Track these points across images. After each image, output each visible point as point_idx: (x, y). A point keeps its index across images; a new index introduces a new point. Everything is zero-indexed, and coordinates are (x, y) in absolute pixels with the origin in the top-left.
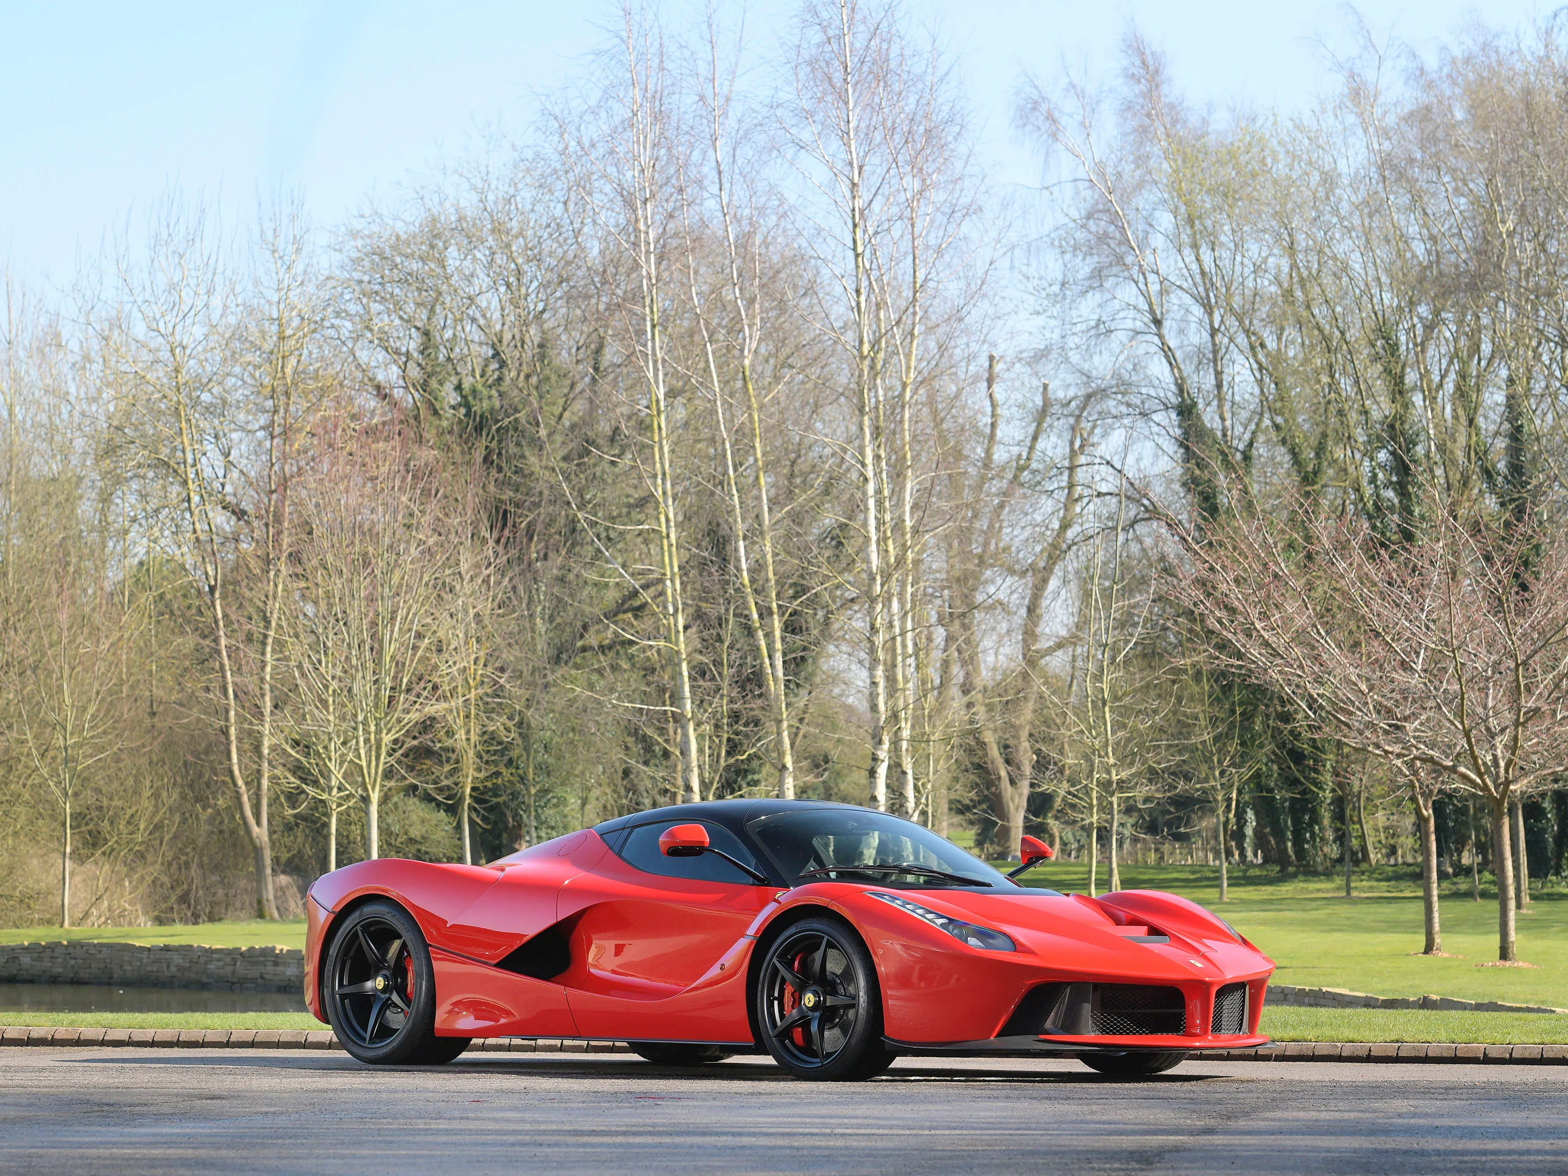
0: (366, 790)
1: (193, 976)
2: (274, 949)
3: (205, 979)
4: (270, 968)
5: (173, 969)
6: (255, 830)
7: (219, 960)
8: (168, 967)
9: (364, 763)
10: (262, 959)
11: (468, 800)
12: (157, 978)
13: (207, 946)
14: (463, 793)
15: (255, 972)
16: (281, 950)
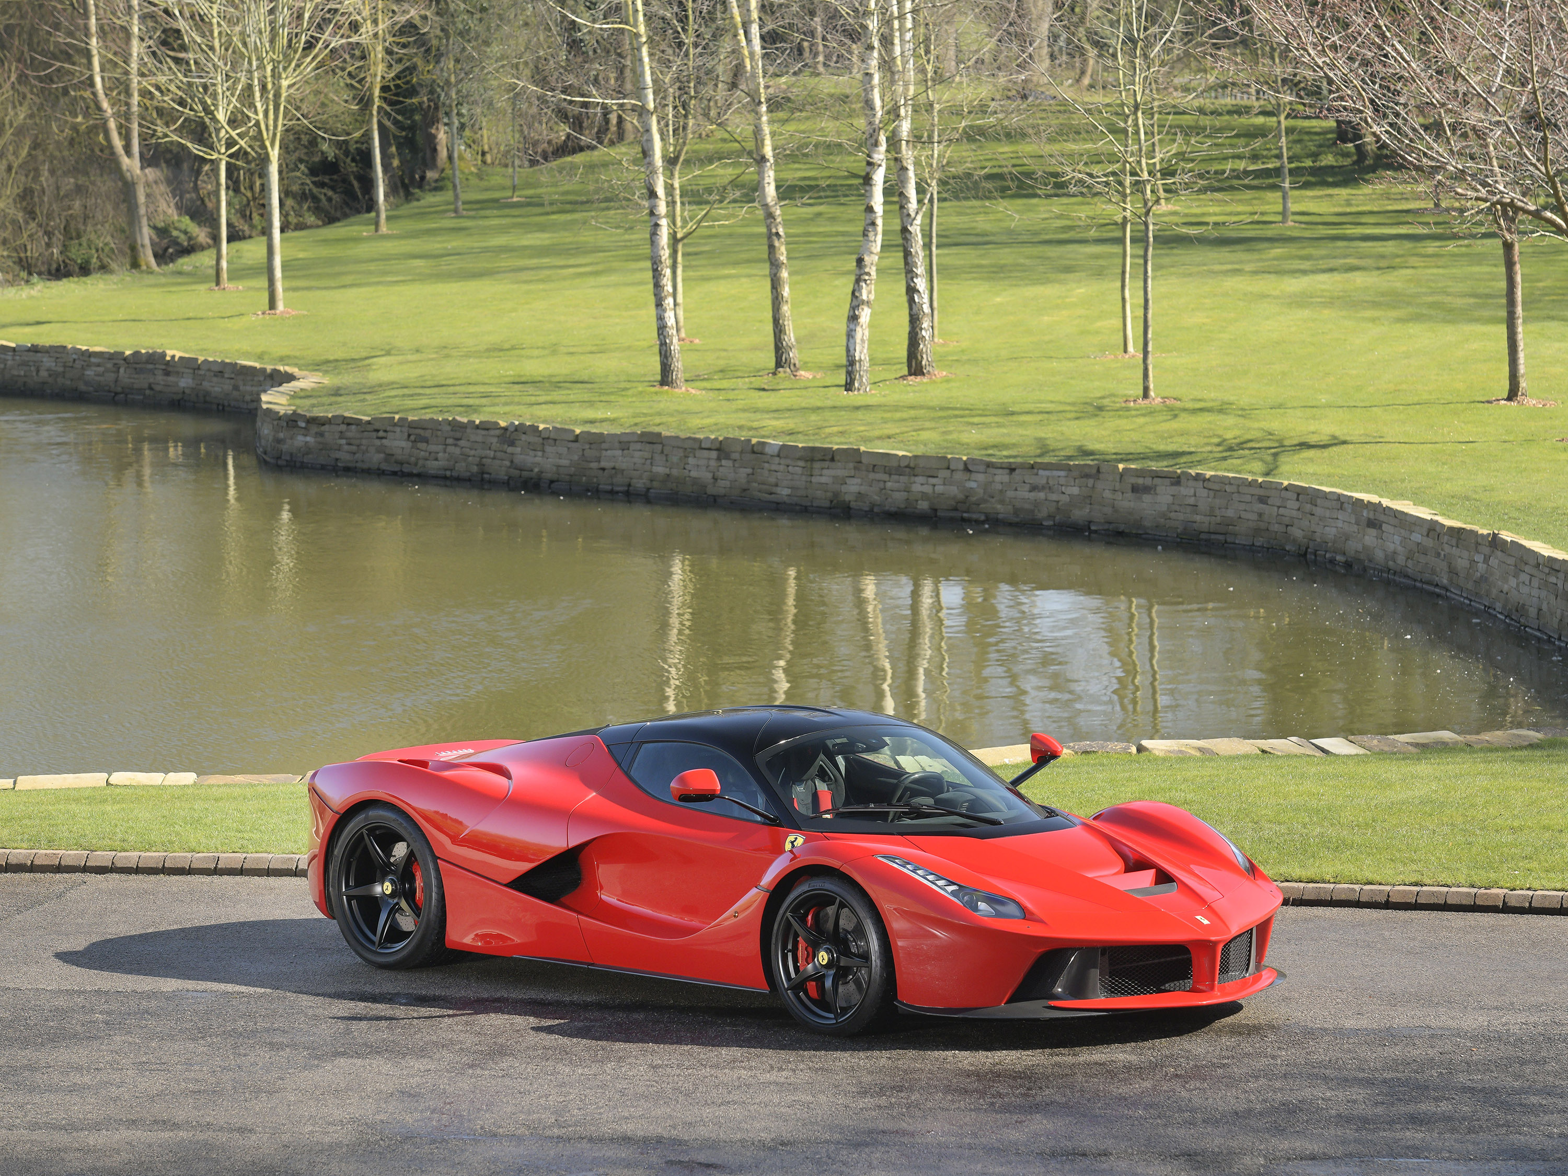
0: (263, 147)
1: (68, 382)
2: (164, 355)
3: (83, 388)
4: (160, 378)
5: (44, 374)
6: (125, 161)
7: (98, 365)
8: (38, 371)
9: (261, 116)
11: (377, 102)
12: (25, 383)
13: (84, 348)
14: (372, 95)
15: (141, 381)
16: (173, 357)
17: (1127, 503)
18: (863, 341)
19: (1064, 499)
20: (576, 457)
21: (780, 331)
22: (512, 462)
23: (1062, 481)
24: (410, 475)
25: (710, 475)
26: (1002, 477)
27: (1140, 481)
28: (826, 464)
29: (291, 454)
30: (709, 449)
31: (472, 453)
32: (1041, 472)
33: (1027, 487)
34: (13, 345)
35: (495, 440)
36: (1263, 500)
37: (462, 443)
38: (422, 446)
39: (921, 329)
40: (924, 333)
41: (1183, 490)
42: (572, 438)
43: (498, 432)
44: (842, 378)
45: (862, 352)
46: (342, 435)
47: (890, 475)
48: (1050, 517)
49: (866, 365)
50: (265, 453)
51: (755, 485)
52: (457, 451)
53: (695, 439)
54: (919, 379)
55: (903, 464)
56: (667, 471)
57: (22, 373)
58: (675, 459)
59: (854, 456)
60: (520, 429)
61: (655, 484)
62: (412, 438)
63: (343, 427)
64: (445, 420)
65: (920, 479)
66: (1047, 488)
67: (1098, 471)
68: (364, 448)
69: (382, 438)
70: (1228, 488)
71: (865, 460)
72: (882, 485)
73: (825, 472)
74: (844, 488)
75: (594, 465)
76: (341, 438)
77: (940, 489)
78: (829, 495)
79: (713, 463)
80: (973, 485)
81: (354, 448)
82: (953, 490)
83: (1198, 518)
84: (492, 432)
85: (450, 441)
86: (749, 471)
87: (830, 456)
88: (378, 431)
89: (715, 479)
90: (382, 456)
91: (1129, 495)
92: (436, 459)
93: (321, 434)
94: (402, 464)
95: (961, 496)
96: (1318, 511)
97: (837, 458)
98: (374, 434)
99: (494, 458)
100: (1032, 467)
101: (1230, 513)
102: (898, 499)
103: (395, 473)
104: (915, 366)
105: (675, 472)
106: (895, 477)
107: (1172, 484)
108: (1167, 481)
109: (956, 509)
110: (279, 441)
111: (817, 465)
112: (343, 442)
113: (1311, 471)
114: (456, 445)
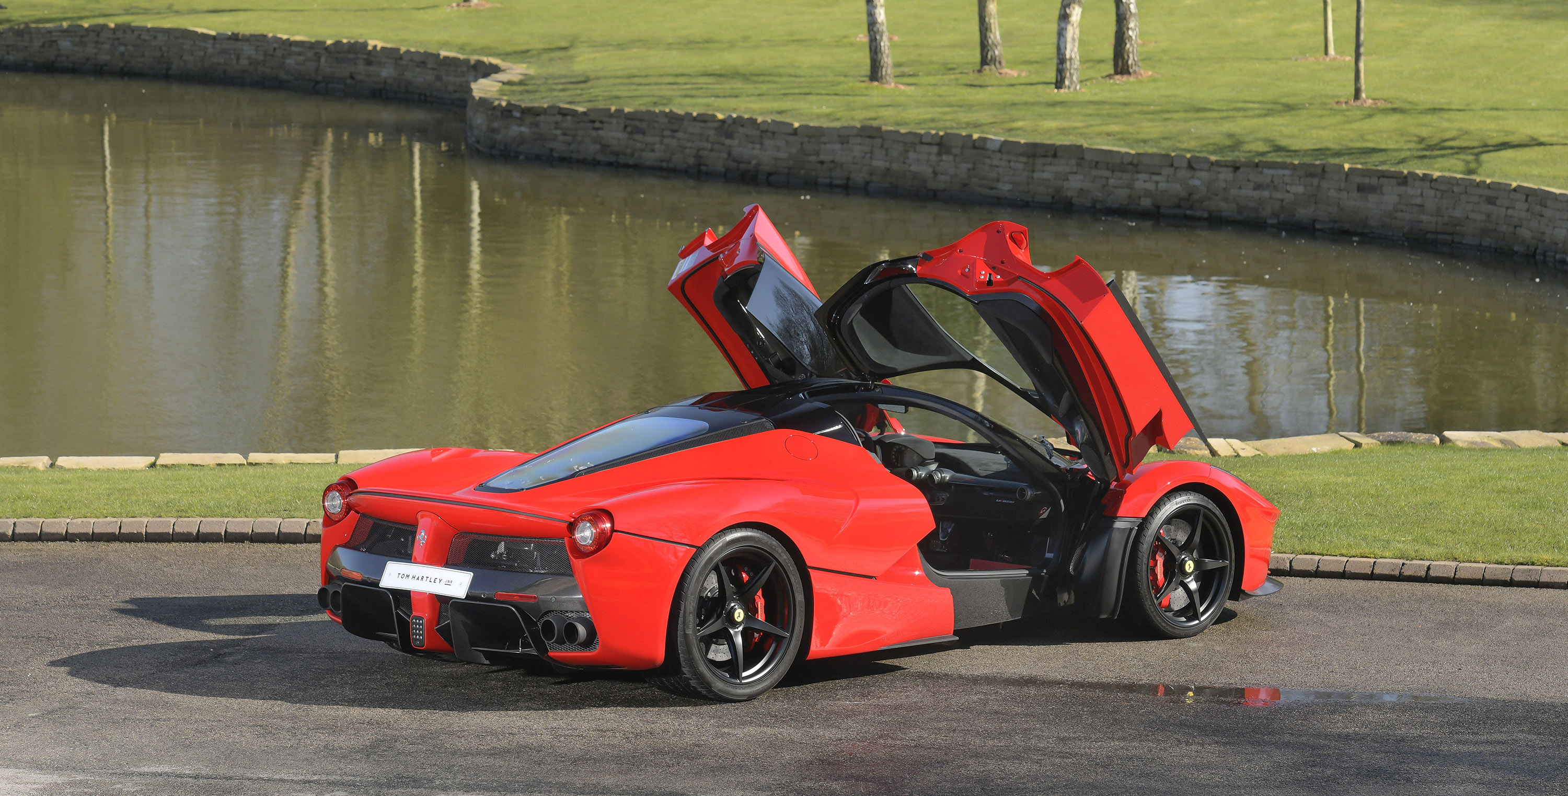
1: (269, 71)
2: (365, 44)
3: (283, 77)
4: (365, 67)
5: (244, 62)
7: (299, 54)
8: (238, 59)
10: (351, 56)
12: (225, 71)
13: (285, 37)
15: (344, 71)
16: (375, 47)
17: (1352, 202)
18: (1074, 39)
19: (1289, 197)
20: (794, 151)
21: (987, 29)
22: (729, 154)
23: (1287, 180)
24: (627, 166)
25: (930, 170)
26: (1226, 175)
27: (1366, 180)
28: (1049, 160)
29: (505, 144)
30: (930, 144)
31: (690, 144)
32: (1266, 171)
33: (1252, 185)
34: (213, 33)
35: (712, 133)
36: (1491, 201)
37: (679, 135)
38: (639, 137)
39: (1128, 29)
40: (1130, 33)
41: (1410, 191)
42: (790, 131)
43: (716, 125)
44: (1052, 76)
45: (1072, 51)
46: (557, 125)
47: (1113, 171)
48: (1275, 215)
49: (1076, 64)
50: (478, 142)
51: (976, 180)
52: (674, 143)
53: (916, 134)
54: (1125, 78)
55: (1126, 161)
56: (887, 165)
57: (222, 61)
58: (895, 153)
59: (1077, 153)
60: (739, 122)
61: (875, 178)
62: (629, 129)
63: (559, 118)
64: (661, 112)
65: (1143, 176)
66: (1272, 186)
67: (1324, 170)
68: (579, 138)
69: (597, 129)
70: (1456, 189)
71: (1088, 157)
72: (1104, 181)
73: (1047, 168)
74: (1066, 184)
75: (813, 158)
76: (556, 128)
77: (1162, 186)
78: (1051, 190)
79: (933, 158)
80: (1196, 182)
81: (569, 139)
82: (1177, 188)
83: (1424, 218)
84: (710, 125)
85: (667, 133)
86: (970, 166)
87: (1051, 152)
88: (593, 122)
89: (935, 173)
90: (598, 147)
91: (1355, 194)
92: (653, 151)
93: (536, 125)
94: (617, 154)
95: (1184, 194)
96: (1548, 212)
97: (1059, 154)
98: (590, 125)
99: (712, 150)
100: (1257, 165)
101: (1458, 213)
102: (1120, 196)
103: (610, 164)
104: (1121, 65)
105: (895, 166)
106: (1118, 174)
107: (1399, 184)
108: (1394, 181)
109: (1179, 206)
110: (493, 131)
111: (1039, 161)
112: (558, 132)
113: (1536, 173)
114: (673, 137)
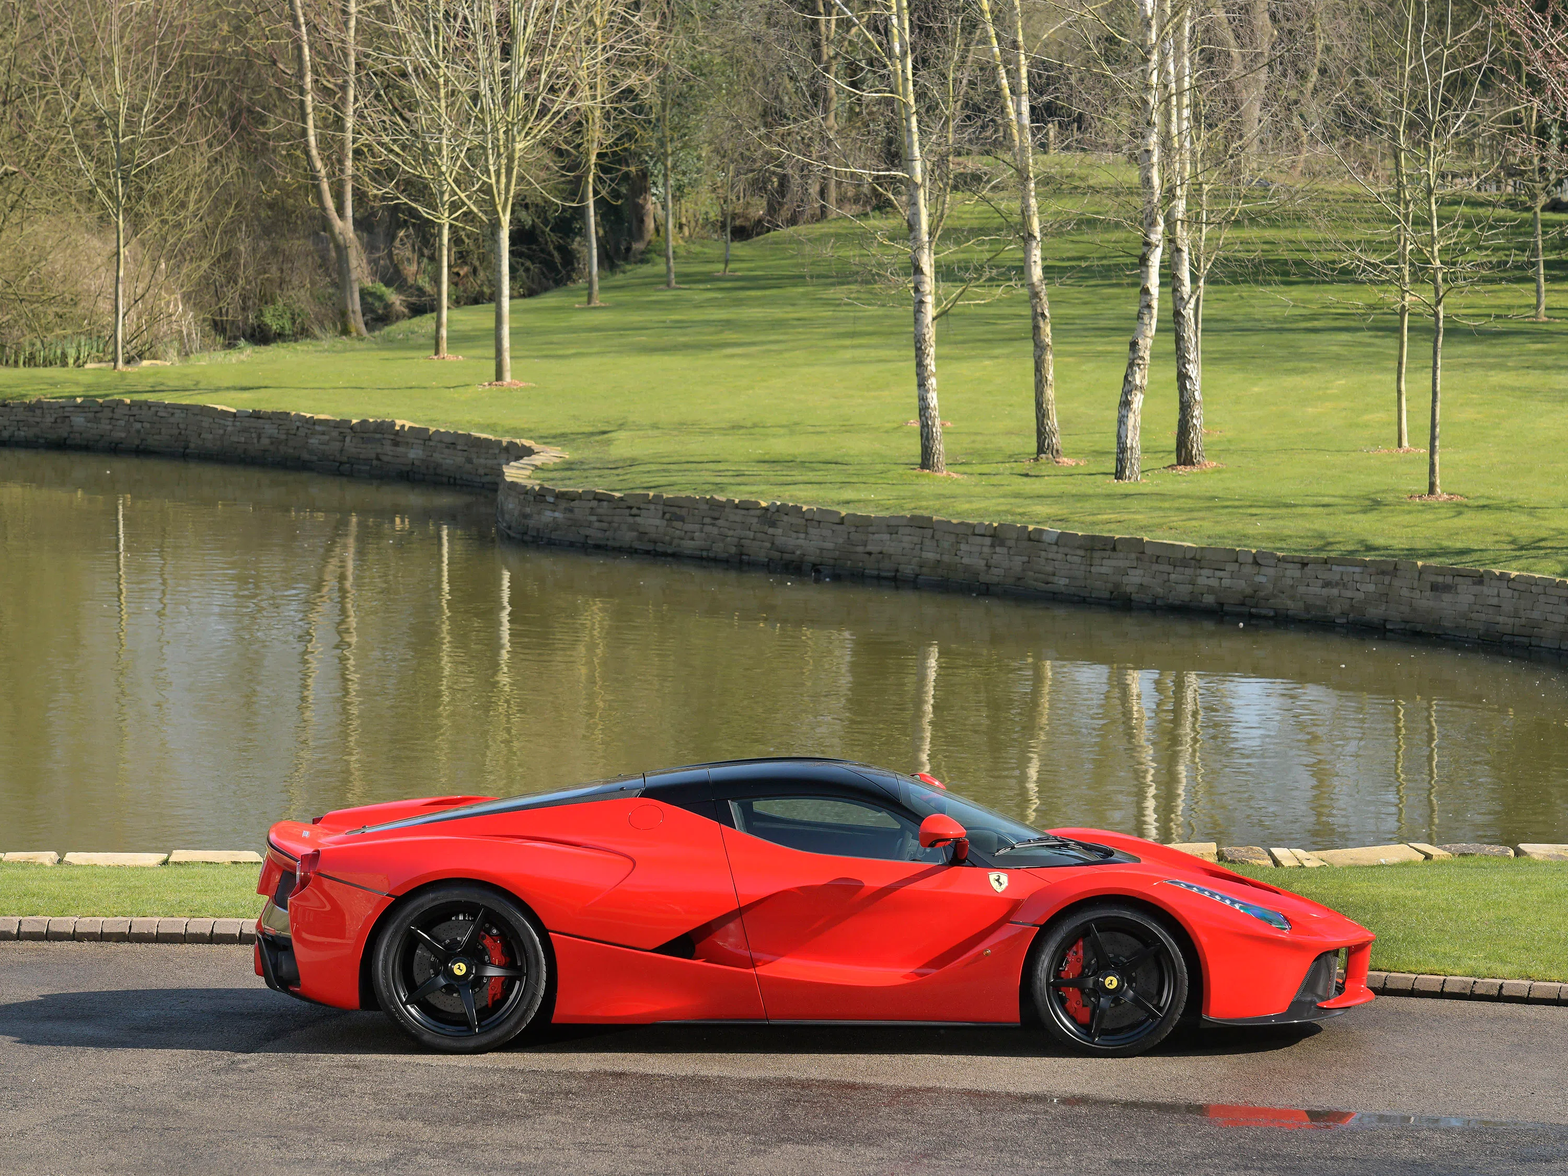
0: (496, 215)
1: (291, 450)
2: (393, 424)
3: (305, 456)
4: (388, 448)
5: (265, 441)
6: (338, 224)
7: (323, 434)
8: (259, 438)
10: (378, 436)
11: (593, 170)
12: (245, 450)
13: (308, 415)
14: (588, 162)
15: (369, 451)
16: (403, 427)
17: (1425, 601)
18: (1135, 427)
19: (1359, 596)
20: (841, 541)
21: (1044, 416)
22: (773, 543)
24: (665, 554)
25: (983, 563)
26: (1293, 572)
27: (1440, 578)
28: (1107, 553)
29: (538, 530)
30: (983, 535)
31: (731, 533)
33: (1320, 582)
34: (233, 410)
35: (756, 520)
37: (720, 522)
38: (678, 524)
39: (1192, 417)
40: (1195, 421)
41: (1485, 590)
42: (837, 520)
43: (759, 512)
44: (1112, 466)
45: (1133, 439)
46: (593, 511)
47: (1175, 566)
48: (1344, 614)
49: (1138, 453)
50: (508, 528)
51: (1031, 573)
52: (715, 531)
53: (968, 525)
54: (1188, 468)
55: (1189, 555)
56: (938, 557)
57: (243, 440)
58: (946, 545)
59: (1136, 547)
60: (783, 510)
61: (925, 570)
62: (667, 516)
63: (595, 504)
64: (702, 498)
65: (1206, 572)
68: (616, 525)
69: (635, 516)
70: (1535, 589)
71: (1148, 551)
72: (1165, 576)
73: (1106, 562)
76: (591, 514)
77: (1226, 582)
78: (1109, 585)
79: (987, 550)
80: (1262, 579)
81: (605, 525)
82: (1241, 585)
83: (1501, 619)
84: (753, 512)
85: (708, 520)
86: (1025, 559)
87: (1110, 546)
89: (988, 566)
90: (635, 534)
91: (1428, 593)
92: (692, 539)
93: (571, 510)
94: (656, 543)
95: (1249, 591)
97: (1118, 547)
98: (627, 512)
99: (754, 539)
101: (1536, 615)
102: (1182, 592)
104: (1185, 456)
105: (946, 558)
106: (1180, 569)
108: (1471, 580)
109: (1243, 603)
110: (525, 516)
111: (1097, 554)
112: (594, 518)
114: (714, 525)
